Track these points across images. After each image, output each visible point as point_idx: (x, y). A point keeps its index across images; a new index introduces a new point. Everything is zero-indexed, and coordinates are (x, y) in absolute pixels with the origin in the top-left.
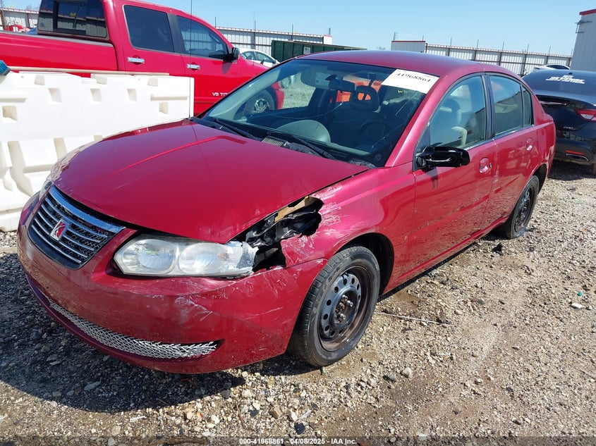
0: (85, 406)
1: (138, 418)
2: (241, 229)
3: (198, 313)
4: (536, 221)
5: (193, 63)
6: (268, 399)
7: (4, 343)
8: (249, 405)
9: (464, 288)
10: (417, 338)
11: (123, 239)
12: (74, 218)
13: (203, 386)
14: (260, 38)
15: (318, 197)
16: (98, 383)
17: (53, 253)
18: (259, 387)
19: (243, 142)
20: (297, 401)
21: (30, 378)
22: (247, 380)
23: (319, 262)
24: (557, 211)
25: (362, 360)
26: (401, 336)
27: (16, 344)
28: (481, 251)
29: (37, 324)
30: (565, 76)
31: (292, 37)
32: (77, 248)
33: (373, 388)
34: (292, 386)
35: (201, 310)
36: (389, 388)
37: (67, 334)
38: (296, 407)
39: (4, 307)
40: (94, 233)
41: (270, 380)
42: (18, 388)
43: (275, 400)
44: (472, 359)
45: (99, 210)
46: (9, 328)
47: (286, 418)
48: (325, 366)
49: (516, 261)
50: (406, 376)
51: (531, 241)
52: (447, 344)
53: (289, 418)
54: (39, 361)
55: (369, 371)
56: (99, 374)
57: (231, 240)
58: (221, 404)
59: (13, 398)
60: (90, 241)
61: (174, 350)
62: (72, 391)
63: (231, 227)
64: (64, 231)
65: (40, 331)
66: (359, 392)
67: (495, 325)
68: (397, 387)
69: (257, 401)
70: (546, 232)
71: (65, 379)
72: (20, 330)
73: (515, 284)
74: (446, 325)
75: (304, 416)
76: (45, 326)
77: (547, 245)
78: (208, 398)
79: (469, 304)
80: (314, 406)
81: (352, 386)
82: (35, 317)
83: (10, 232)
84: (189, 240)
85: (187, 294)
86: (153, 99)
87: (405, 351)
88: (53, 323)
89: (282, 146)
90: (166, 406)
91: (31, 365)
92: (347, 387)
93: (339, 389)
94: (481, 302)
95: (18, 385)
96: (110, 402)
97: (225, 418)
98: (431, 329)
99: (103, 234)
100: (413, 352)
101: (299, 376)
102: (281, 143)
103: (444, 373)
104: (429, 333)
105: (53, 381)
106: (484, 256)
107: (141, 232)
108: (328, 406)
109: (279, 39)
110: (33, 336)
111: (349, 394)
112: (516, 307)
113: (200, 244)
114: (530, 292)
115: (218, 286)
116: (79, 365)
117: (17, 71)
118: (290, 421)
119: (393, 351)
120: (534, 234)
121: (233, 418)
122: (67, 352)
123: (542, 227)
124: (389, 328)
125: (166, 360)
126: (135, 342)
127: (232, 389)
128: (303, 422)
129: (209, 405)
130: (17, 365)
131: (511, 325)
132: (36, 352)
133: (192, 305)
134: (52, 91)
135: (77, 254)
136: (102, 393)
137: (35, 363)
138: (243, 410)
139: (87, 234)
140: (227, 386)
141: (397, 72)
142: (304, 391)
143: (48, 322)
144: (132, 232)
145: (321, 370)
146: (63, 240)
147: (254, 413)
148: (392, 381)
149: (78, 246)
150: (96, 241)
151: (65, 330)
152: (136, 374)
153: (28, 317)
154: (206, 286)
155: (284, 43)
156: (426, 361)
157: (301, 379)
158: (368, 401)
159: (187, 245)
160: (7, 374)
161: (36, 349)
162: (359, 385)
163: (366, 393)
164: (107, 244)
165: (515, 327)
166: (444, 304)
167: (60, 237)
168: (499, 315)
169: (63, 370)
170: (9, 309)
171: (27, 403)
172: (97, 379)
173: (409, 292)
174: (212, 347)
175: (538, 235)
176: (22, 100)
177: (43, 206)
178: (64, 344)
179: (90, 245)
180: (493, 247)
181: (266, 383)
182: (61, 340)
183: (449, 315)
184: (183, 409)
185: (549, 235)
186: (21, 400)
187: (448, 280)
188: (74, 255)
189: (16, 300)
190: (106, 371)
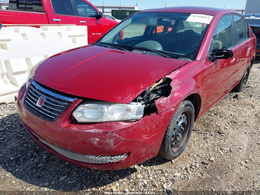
0: (61, 189)
1: (89, 193)
2: (136, 96)
3: (119, 140)
4: (248, 83)
5: (83, 20)
6: (150, 178)
7: (15, 159)
8: (141, 182)
9: (226, 116)
10: (212, 142)
11: (76, 105)
12: (47, 95)
13: (117, 174)
14: (106, 9)
15: (169, 77)
16: (65, 177)
17: (38, 114)
18: (144, 172)
19: (123, 53)
20: (164, 178)
21: (31, 176)
22: (138, 169)
23: (173, 109)
24: (256, 77)
25: (189, 155)
26: (204, 142)
27: (21, 159)
28: (228, 98)
29: (30, 148)
30: (251, 16)
31: (120, 8)
32: (51, 110)
33: (198, 168)
34: (160, 171)
35: (120, 138)
36: (206, 168)
37: (45, 152)
38: (164, 181)
39: (12, 141)
40: (60, 102)
41: (148, 168)
42: (27, 182)
43: (153, 178)
44: (240, 151)
45: (61, 90)
46: (16, 151)
47: (161, 187)
48: (173, 159)
49: (246, 102)
50: (212, 161)
51: (249, 92)
52: (226, 144)
53: (163, 187)
54: (35, 167)
55: (194, 160)
56: (65, 172)
57: (132, 102)
58: (128, 182)
59: (25, 188)
60: (58, 107)
61: (107, 159)
62: (54, 182)
63: (131, 95)
64: (43, 102)
65: (32, 152)
66: (193, 171)
67: (246, 133)
68: (209, 167)
69: (145, 180)
70: (255, 87)
71: (49, 176)
72: (22, 152)
73: (249, 113)
74: (223, 135)
75: (169, 186)
76: (34, 148)
77: (257, 93)
78: (121, 180)
79: (230, 123)
80: (173, 180)
81: (189, 168)
82: (28, 145)
83: (9, 104)
84: (110, 103)
85: (113, 130)
86: (69, 36)
87: (208, 149)
88: (37, 147)
89: (143, 53)
90: (101, 186)
91: (31, 169)
92: (186, 169)
93: (183, 171)
94: (235, 122)
95: (26, 180)
96: (73, 186)
97: (132, 190)
98: (217, 137)
99: (65, 102)
100: (211, 149)
101: (162, 165)
102: (142, 52)
103: (229, 159)
104: (216, 139)
105: (43, 177)
106: (230, 100)
107: (86, 100)
108: (179, 179)
109: (115, 9)
110: (29, 154)
111: (188, 173)
112: (252, 124)
113: (116, 105)
114: (257, 116)
115: (128, 126)
116: (54, 168)
117: (5, 26)
118: (163, 189)
119: (202, 149)
120: (249, 89)
121: (135, 189)
122: (47, 161)
123: (252, 85)
124: (197, 138)
125: (103, 164)
126: (87, 157)
127: (132, 175)
128: (170, 189)
129: (122, 183)
130: (23, 170)
131: (253, 133)
132: (32, 163)
133: (116, 136)
134: (23, 35)
135: (51, 114)
136: (68, 182)
137: (32, 168)
138: (139, 185)
139: (56, 103)
140: (129, 173)
141: (192, 15)
142: (166, 173)
143: (35, 147)
144: (81, 101)
145: (171, 162)
146: (43, 107)
147: (145, 186)
148: (206, 164)
149: (52, 110)
150: (61, 106)
151: (44, 150)
152: (83, 171)
153: (25, 145)
154: (122, 126)
155: (117, 10)
156: (219, 153)
157: (163, 167)
158: (198, 175)
159: (110, 105)
160: (20, 175)
161: (32, 161)
162: (191, 168)
163: (196, 171)
164: (68, 107)
165: (255, 133)
166: (219, 125)
167: (42, 105)
168: (246, 128)
169: (47, 171)
170: (15, 142)
171: (32, 190)
172: (65, 175)
173: (202, 120)
174: (126, 156)
175: (251, 89)
176: (9, 40)
177: (30, 90)
178: (45, 158)
179: (58, 109)
180: (233, 96)
181: (147, 170)
182: (43, 156)
183: (223, 129)
184: (110, 187)
185: (256, 89)
186: (29, 188)
187: (217, 113)
188: (50, 114)
189: (17, 137)
190: (68, 170)
